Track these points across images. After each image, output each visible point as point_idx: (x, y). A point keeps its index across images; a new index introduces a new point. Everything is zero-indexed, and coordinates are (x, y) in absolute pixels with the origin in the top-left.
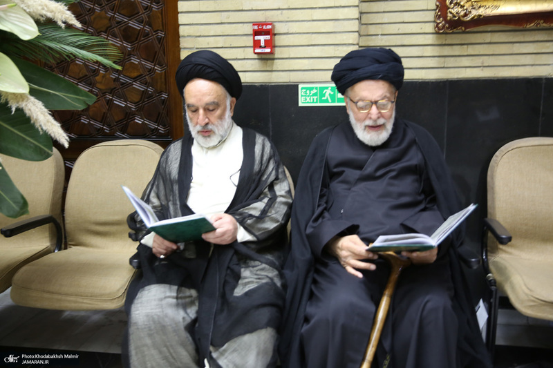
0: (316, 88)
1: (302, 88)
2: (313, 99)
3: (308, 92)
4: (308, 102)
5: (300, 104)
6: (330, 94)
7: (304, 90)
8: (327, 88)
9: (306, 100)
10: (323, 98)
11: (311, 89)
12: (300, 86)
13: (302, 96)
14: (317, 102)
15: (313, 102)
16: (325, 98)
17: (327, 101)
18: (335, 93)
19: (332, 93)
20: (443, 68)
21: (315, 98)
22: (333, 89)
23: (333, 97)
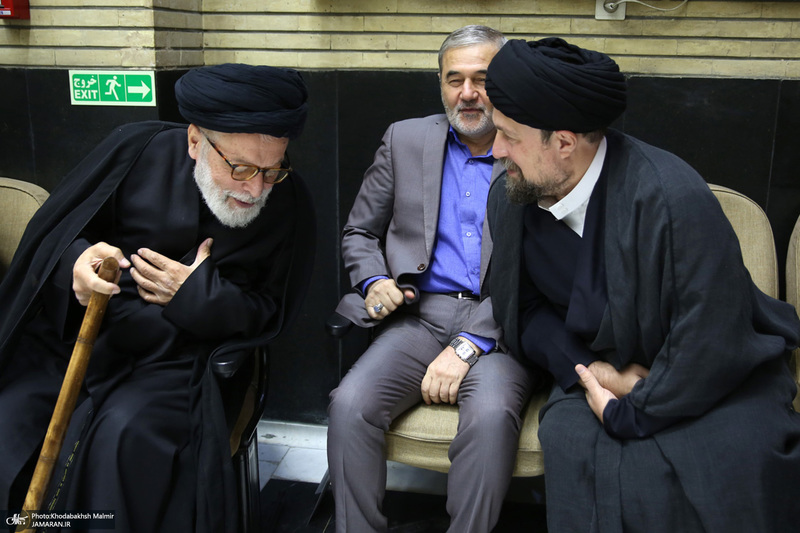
0: (95, 77)
1: (75, 76)
2: (92, 94)
3: (83, 82)
4: (85, 99)
5: (74, 102)
6: (116, 87)
7: (77, 80)
8: (111, 77)
9: (81, 94)
10: (107, 93)
11: (87, 78)
12: (72, 73)
13: (75, 88)
14: (97, 100)
15: (92, 99)
16: (110, 93)
17: (112, 98)
18: (123, 85)
19: (119, 85)
20: (330, 50)
21: (95, 92)
22: (120, 79)
23: (120, 91)
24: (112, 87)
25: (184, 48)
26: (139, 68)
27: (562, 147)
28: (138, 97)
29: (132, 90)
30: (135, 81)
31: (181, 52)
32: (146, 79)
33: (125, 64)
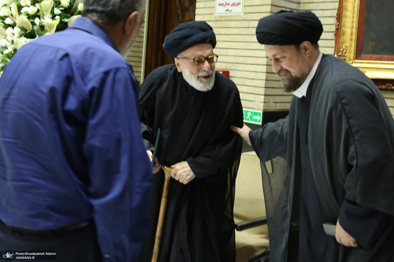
10: (247, 117)
18: (252, 115)
22: (252, 113)
23: (251, 117)
24: (249, 116)
25: (280, 103)
26: (258, 109)
27: (306, 52)
28: (256, 120)
29: (255, 117)
30: (256, 114)
31: (279, 104)
32: (260, 114)
33: (254, 107)
